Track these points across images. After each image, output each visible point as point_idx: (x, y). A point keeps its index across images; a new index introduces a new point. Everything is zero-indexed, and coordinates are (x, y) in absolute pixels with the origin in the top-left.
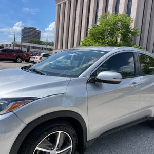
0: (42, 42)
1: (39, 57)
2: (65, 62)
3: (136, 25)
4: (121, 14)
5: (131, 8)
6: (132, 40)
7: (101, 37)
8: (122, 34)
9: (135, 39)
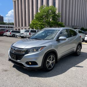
0: (5, 23)
1: (9, 33)
2: (26, 34)
3: (59, 11)
4: (51, 6)
5: (55, 2)
6: (57, 20)
7: (41, 19)
8: (52, 17)
9: (59, 19)
